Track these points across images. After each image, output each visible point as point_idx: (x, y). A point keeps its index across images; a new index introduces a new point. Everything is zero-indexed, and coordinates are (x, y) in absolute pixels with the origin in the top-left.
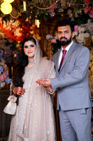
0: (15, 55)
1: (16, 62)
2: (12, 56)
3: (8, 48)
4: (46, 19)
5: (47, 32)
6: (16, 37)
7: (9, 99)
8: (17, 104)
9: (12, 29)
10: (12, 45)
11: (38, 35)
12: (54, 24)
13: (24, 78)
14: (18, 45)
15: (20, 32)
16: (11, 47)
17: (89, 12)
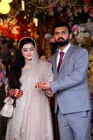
0: (12, 54)
1: (13, 61)
2: (9, 54)
3: (5, 46)
4: (45, 18)
5: (45, 31)
6: (14, 35)
7: (5, 101)
8: (14, 107)
9: (9, 26)
10: (9, 43)
11: (35, 33)
12: (52, 23)
13: (21, 80)
14: (15, 44)
15: (17, 29)
16: (8, 46)
17: (89, 11)
